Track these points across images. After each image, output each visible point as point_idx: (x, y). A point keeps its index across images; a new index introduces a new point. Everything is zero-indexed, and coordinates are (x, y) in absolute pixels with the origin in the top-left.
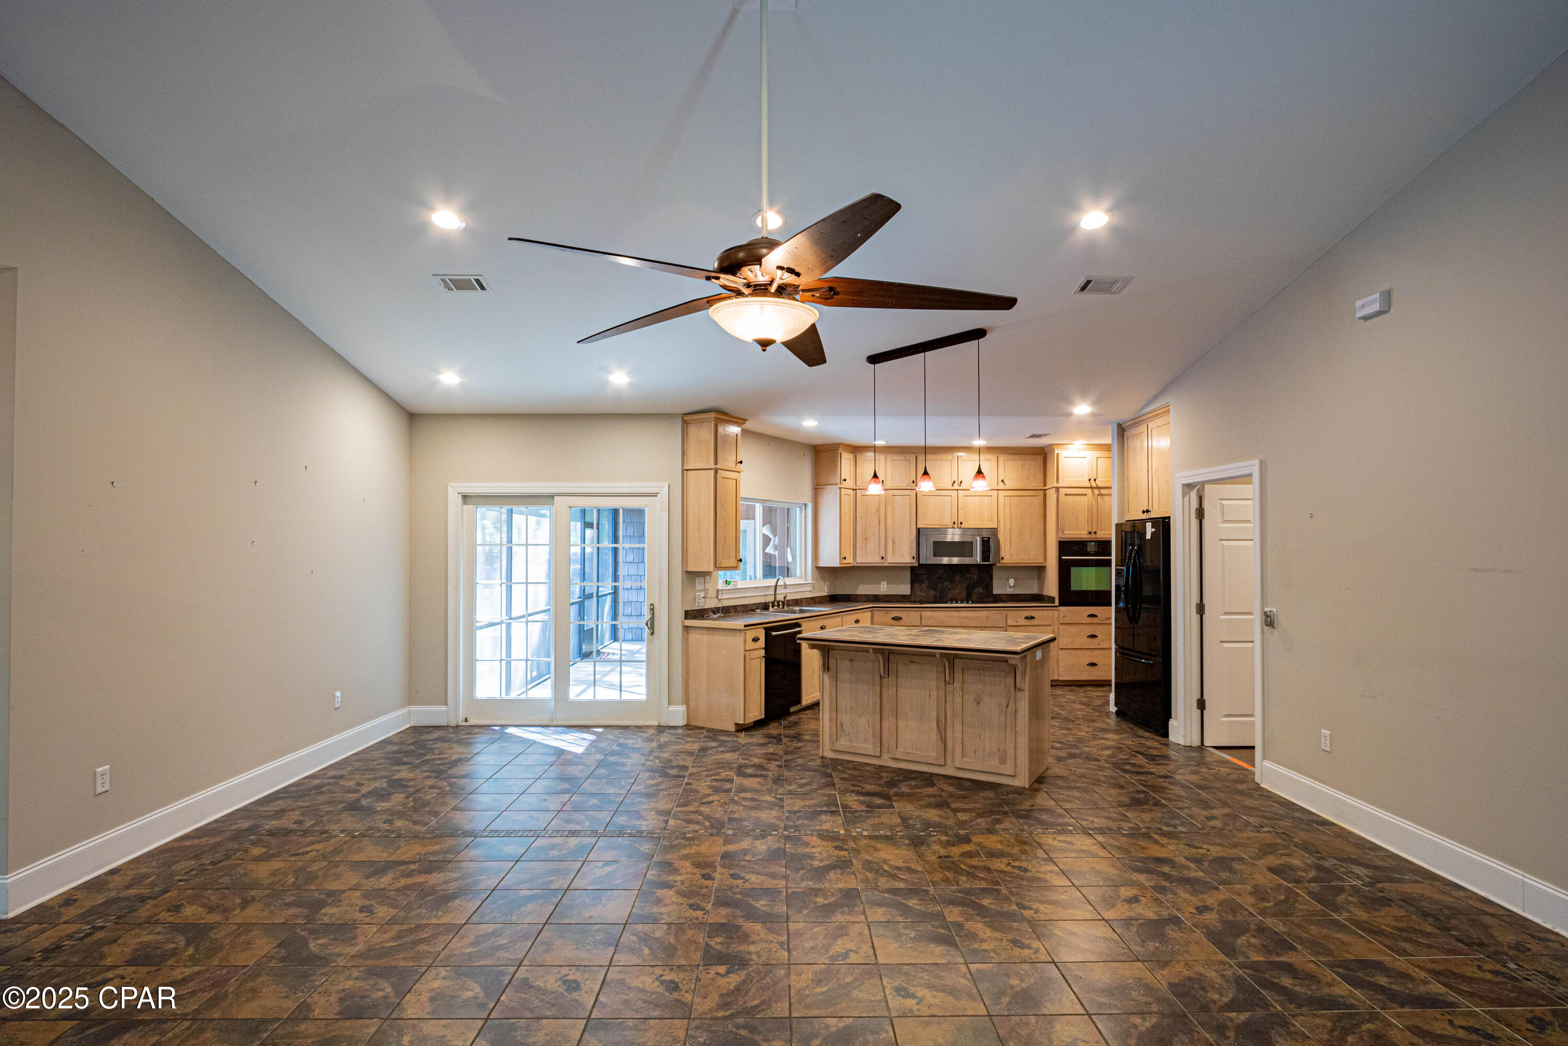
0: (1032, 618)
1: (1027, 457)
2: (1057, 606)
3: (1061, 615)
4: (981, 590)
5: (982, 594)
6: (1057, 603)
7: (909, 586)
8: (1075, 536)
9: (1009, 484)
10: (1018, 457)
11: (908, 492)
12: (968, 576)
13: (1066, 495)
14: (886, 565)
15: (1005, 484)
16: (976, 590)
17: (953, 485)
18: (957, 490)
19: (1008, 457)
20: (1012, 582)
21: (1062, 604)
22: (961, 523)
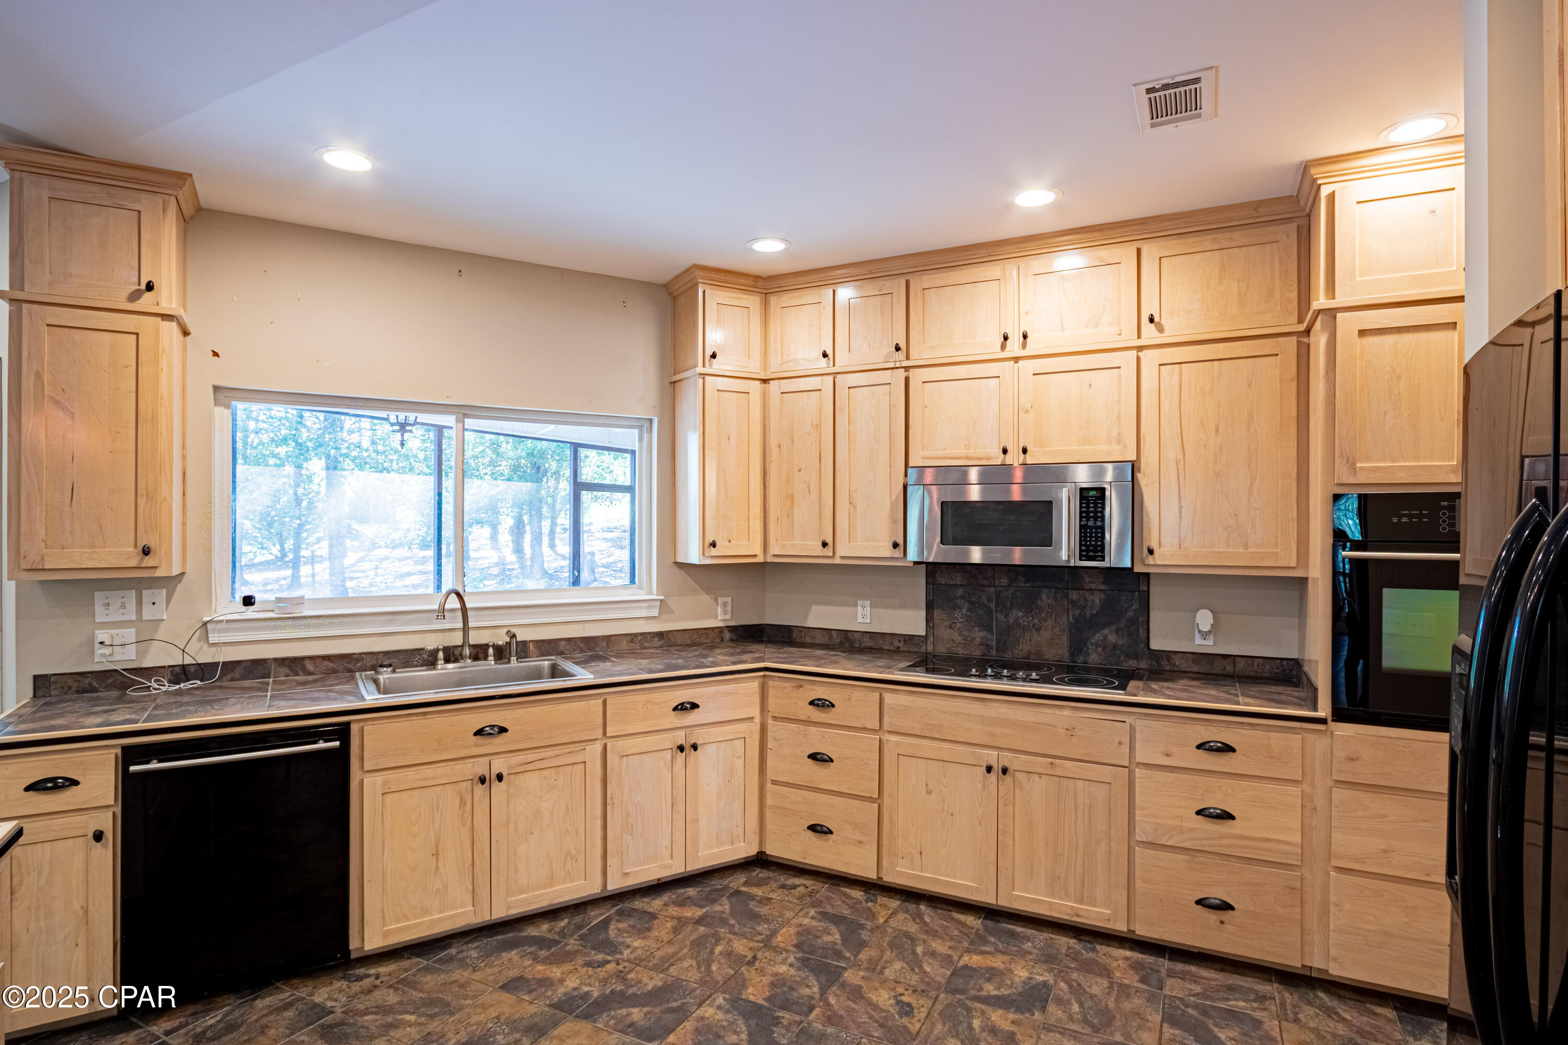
0: (1227, 749)
1: (1239, 237)
2: (1323, 721)
3: (1340, 754)
4: (1112, 638)
5: (1115, 647)
6: (1324, 710)
7: (922, 614)
8: (1402, 478)
9: (1175, 329)
10: (1206, 242)
11: (885, 376)
12: (1074, 595)
13: (1362, 333)
14: (837, 561)
15: (1160, 329)
16: (1098, 636)
17: (1003, 347)
18: (1016, 359)
19: (1176, 245)
20: (1205, 619)
21: (1340, 715)
22: (1025, 451)
